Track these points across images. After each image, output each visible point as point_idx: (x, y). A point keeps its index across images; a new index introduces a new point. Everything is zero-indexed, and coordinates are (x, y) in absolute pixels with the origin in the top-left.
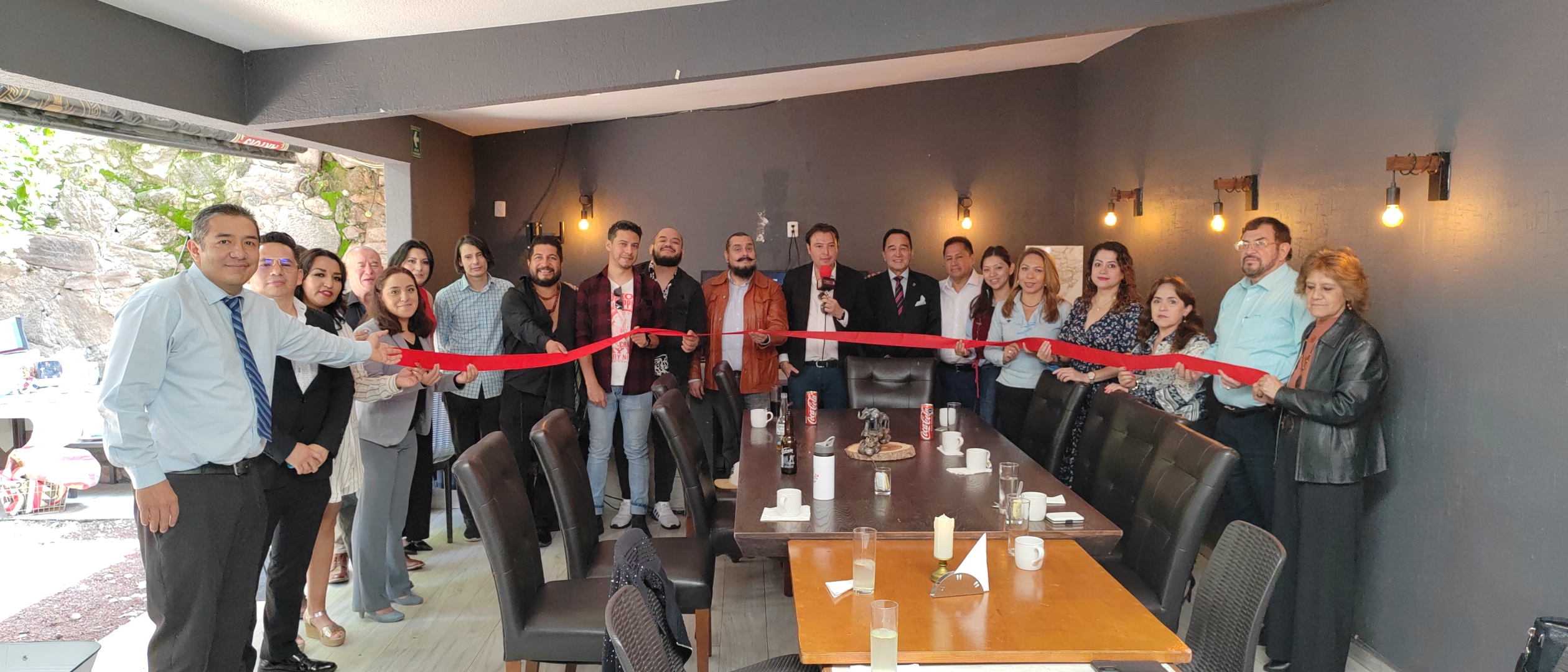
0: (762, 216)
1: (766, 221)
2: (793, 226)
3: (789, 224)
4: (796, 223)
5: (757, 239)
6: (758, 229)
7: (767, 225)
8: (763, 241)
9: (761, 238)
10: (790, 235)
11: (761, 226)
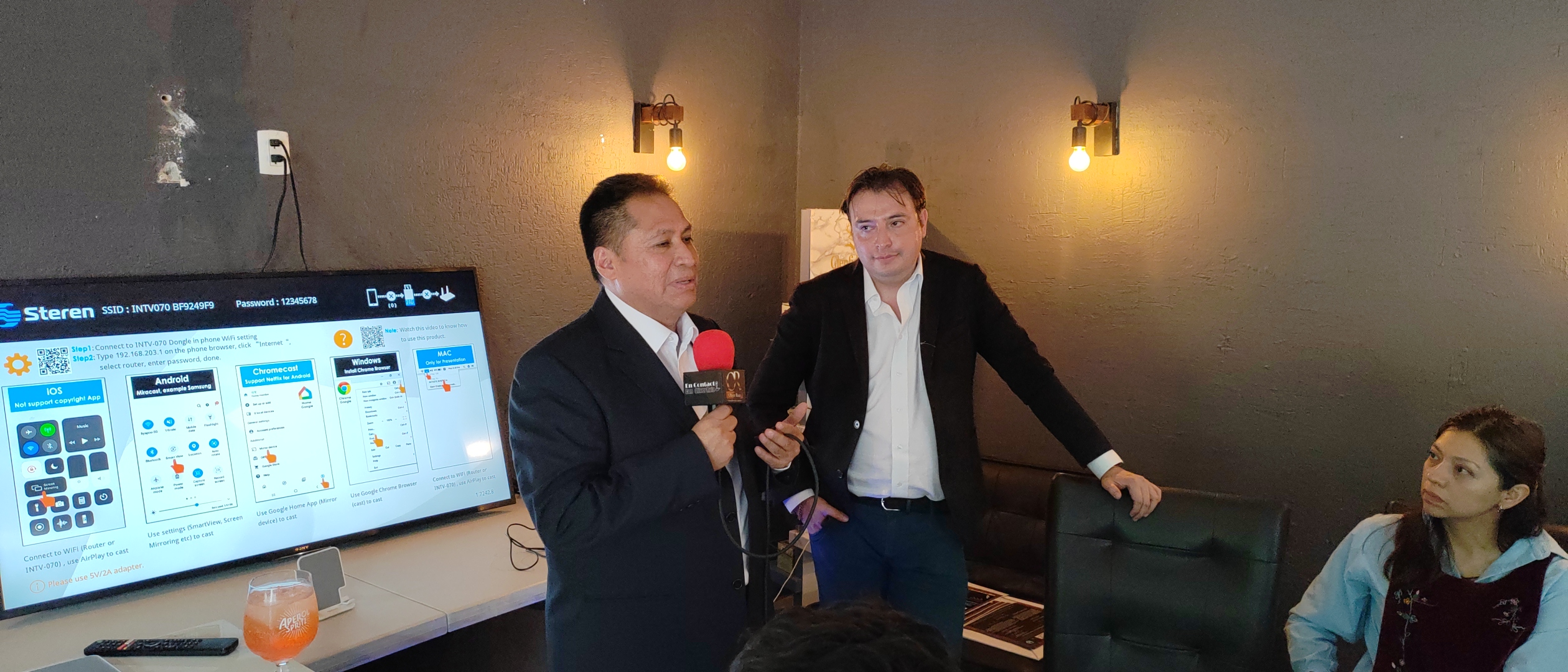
0: (175, 106)
1: (186, 123)
2: (275, 143)
3: (264, 137)
4: (283, 136)
5: (162, 178)
6: (164, 144)
7: (190, 137)
8: (184, 183)
9: (172, 174)
10: (267, 167)
11: (172, 136)
